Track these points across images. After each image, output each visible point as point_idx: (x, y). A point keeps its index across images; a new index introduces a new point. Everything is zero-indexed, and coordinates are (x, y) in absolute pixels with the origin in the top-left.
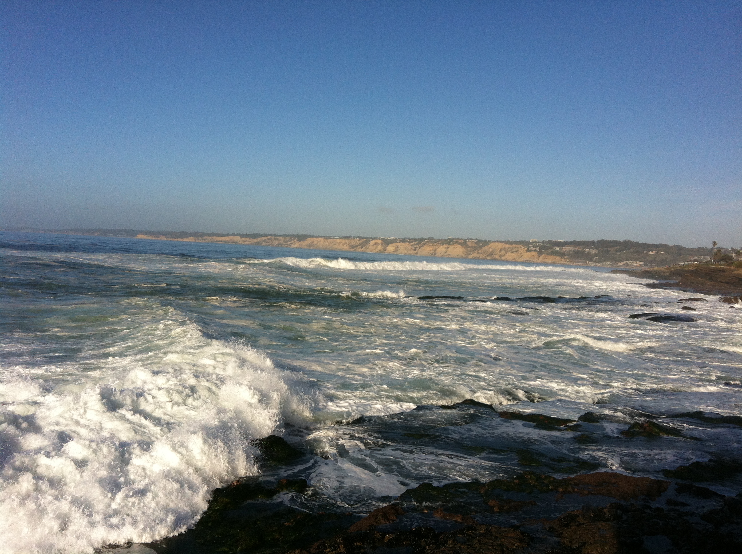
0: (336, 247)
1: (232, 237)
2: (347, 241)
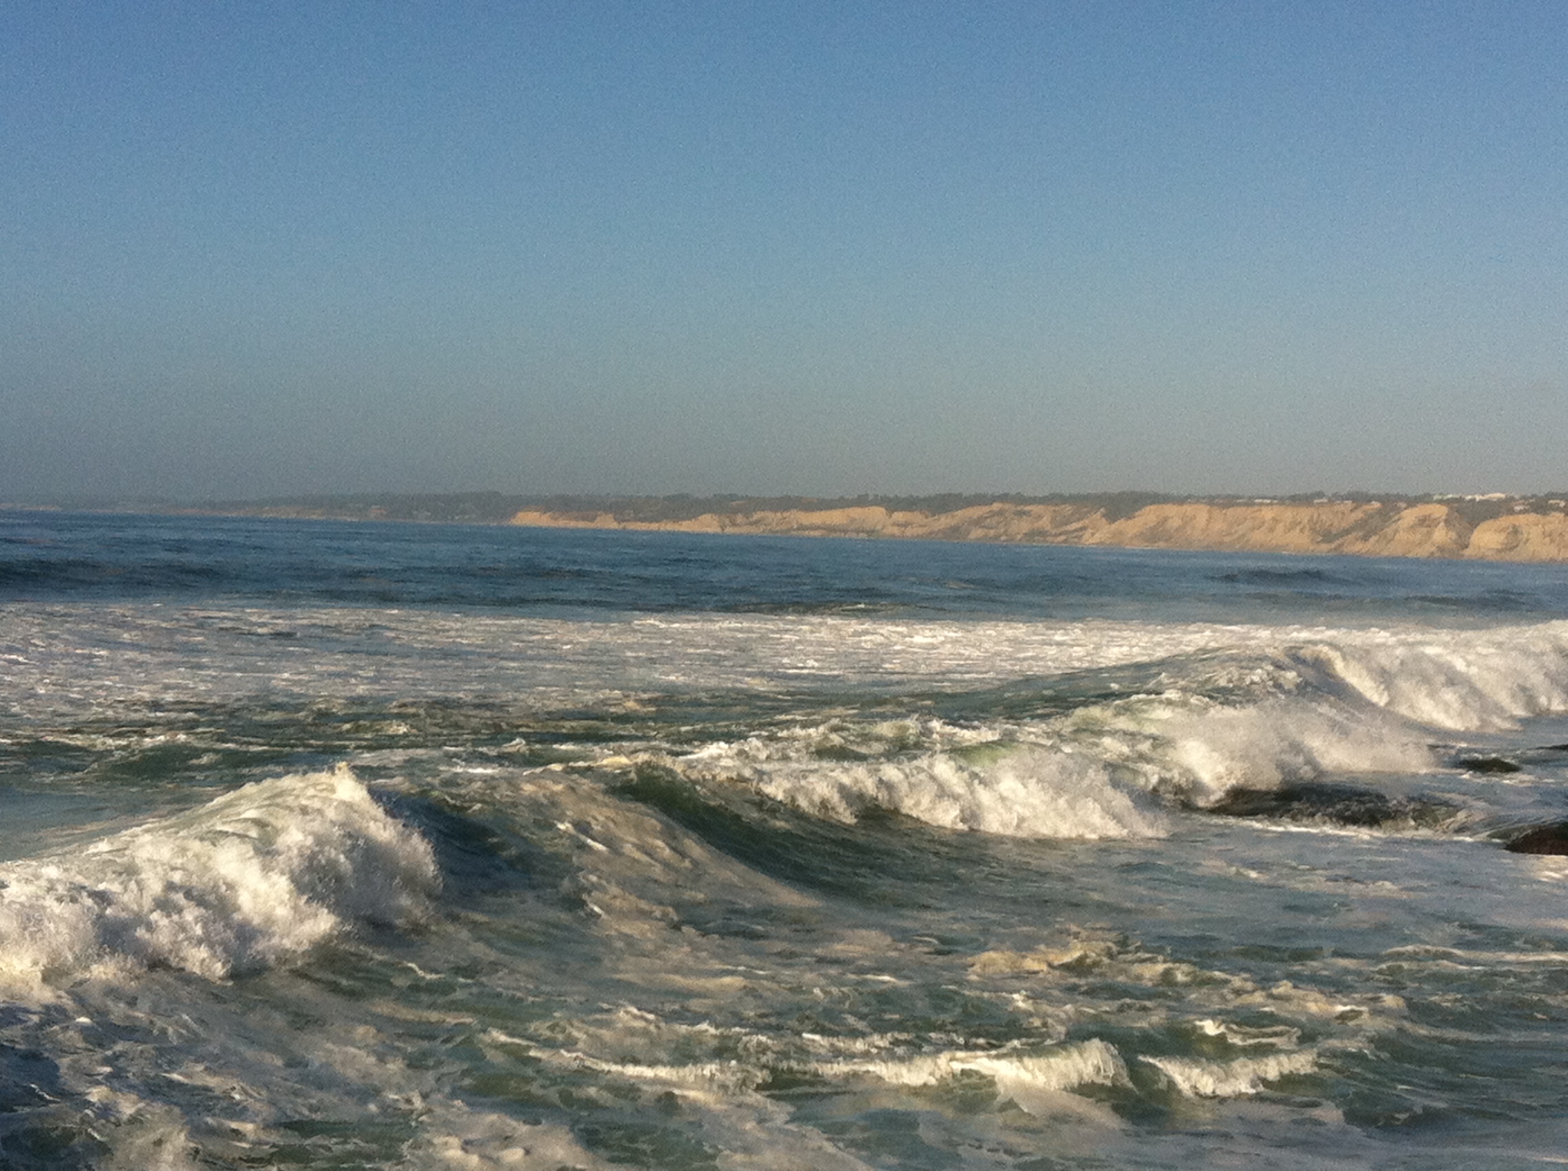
0: (1258, 537)
1: (856, 512)
2: (1305, 514)
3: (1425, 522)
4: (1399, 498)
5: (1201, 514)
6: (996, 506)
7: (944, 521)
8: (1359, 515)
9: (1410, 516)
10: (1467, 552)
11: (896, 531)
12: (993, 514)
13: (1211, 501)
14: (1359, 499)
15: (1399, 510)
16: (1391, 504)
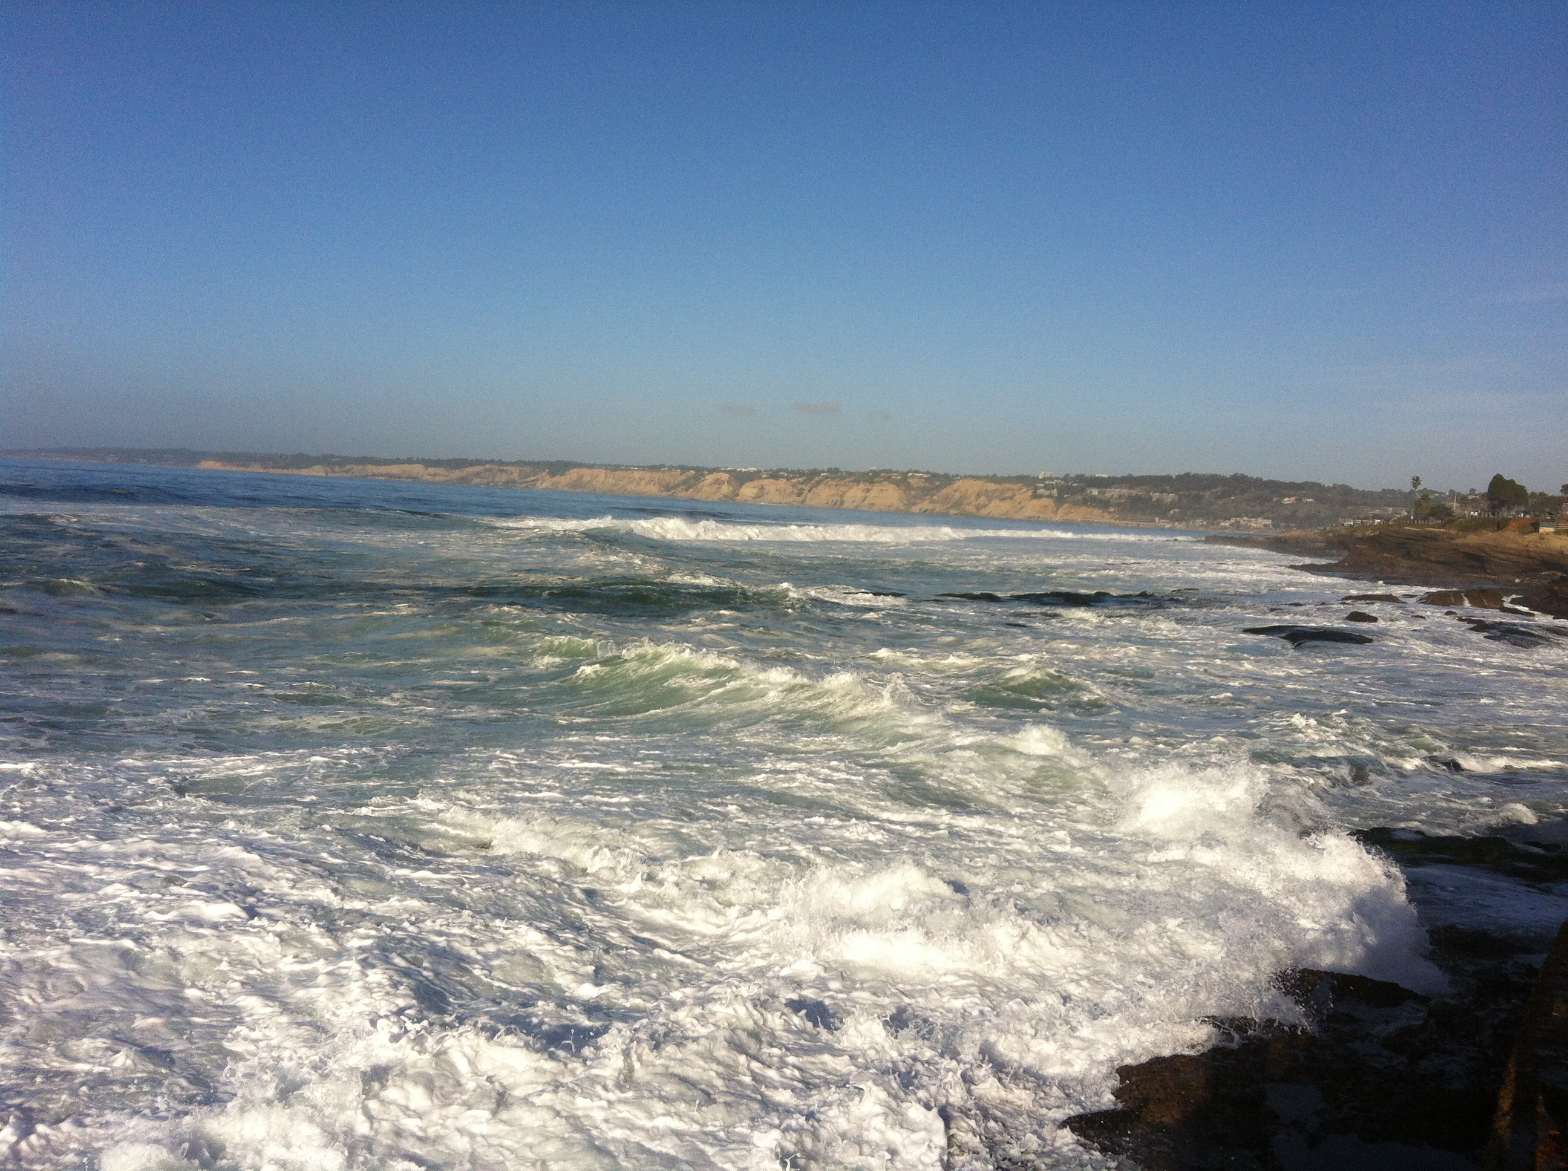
0: (632, 487)
1: (406, 467)
2: (656, 475)
3: (719, 482)
4: (704, 469)
5: (602, 473)
6: (487, 466)
7: (457, 474)
8: (683, 477)
9: (710, 478)
10: (738, 498)
11: (430, 478)
12: (487, 470)
13: (606, 467)
14: (684, 469)
15: (703, 475)
16: (700, 472)
